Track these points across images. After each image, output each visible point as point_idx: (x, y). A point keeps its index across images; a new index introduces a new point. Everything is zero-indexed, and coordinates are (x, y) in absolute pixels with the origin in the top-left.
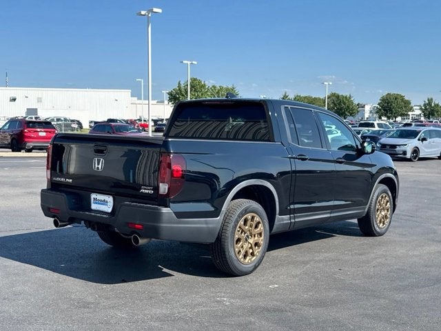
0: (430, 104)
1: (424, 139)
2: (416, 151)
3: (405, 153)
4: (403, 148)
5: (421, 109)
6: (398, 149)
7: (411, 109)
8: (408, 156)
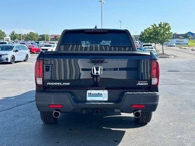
0: (13, 34)
1: (16, 51)
2: (13, 57)
3: (7, 59)
4: (6, 56)
5: (10, 36)
6: (3, 57)
7: (5, 36)
8: (9, 61)
